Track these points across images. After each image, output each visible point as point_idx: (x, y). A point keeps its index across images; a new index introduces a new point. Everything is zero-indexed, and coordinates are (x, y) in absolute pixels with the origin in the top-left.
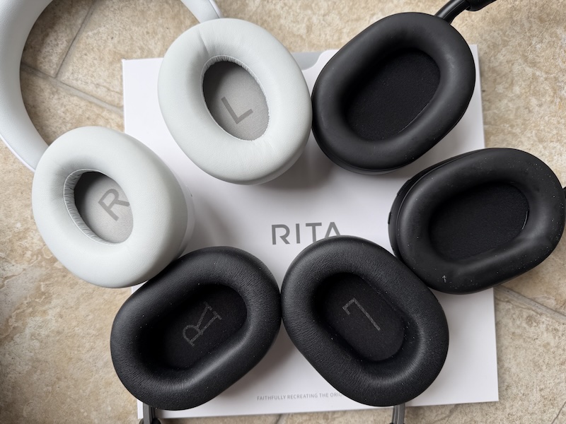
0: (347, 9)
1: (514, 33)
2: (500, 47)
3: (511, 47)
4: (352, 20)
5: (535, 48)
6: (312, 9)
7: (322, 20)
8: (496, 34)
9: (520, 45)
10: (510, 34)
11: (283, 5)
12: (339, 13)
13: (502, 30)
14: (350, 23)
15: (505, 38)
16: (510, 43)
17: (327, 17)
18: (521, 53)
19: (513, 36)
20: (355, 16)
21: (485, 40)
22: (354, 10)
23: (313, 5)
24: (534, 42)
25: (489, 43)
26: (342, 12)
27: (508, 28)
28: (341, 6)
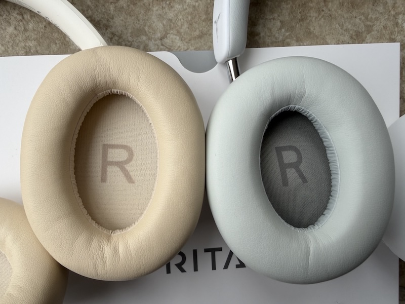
0: (186, 26)
1: (378, 15)
2: (364, 35)
3: (376, 32)
4: (195, 38)
5: (402, 27)
6: (146, 35)
7: (160, 44)
8: (357, 20)
9: (385, 27)
10: (373, 17)
11: (111, 36)
12: (179, 33)
13: (363, 14)
14: (193, 42)
15: (368, 23)
16: (375, 28)
17: (165, 40)
18: (387, 37)
19: (377, 19)
20: (197, 33)
21: (346, 30)
22: (194, 25)
23: (146, 29)
24: (400, 21)
25: (351, 32)
26: (182, 30)
27: (370, 10)
28: (179, 24)
